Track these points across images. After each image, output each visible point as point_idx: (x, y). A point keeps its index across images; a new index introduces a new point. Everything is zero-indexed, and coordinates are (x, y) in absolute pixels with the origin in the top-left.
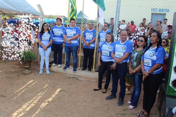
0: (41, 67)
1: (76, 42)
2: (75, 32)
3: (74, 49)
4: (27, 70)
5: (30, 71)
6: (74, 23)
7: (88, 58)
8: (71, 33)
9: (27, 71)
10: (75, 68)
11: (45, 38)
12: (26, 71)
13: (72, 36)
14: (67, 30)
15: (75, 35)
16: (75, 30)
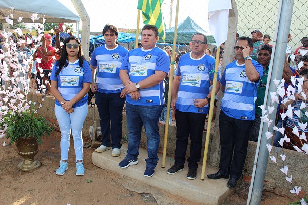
0: (64, 156)
1: (155, 93)
2: (152, 66)
3: (148, 115)
4: (28, 162)
5: (36, 164)
6: (150, 38)
7: (189, 139)
8: (141, 66)
9: (26, 163)
10: (150, 166)
11: (67, 81)
12: (24, 164)
13: (145, 75)
14: (132, 59)
15: (151, 72)
16: (154, 57)
